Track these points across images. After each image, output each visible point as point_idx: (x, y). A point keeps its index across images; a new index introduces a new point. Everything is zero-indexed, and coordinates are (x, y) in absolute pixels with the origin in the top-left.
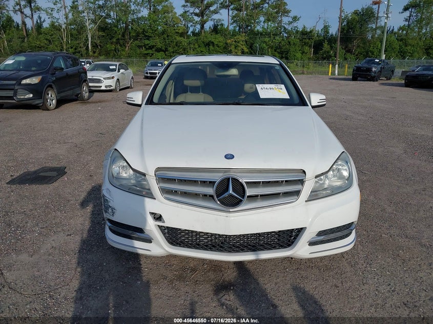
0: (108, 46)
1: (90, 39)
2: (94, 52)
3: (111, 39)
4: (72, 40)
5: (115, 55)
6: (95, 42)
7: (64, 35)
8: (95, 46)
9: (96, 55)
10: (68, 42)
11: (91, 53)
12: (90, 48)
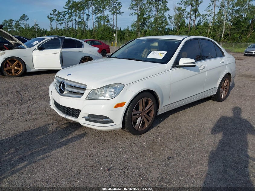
0: (235, 35)
1: (224, 31)
2: (225, 39)
3: (238, 31)
4: (213, 32)
5: (239, 40)
6: (227, 33)
7: (209, 29)
8: (226, 35)
9: (225, 40)
10: (211, 33)
11: (222, 39)
12: (222, 36)
